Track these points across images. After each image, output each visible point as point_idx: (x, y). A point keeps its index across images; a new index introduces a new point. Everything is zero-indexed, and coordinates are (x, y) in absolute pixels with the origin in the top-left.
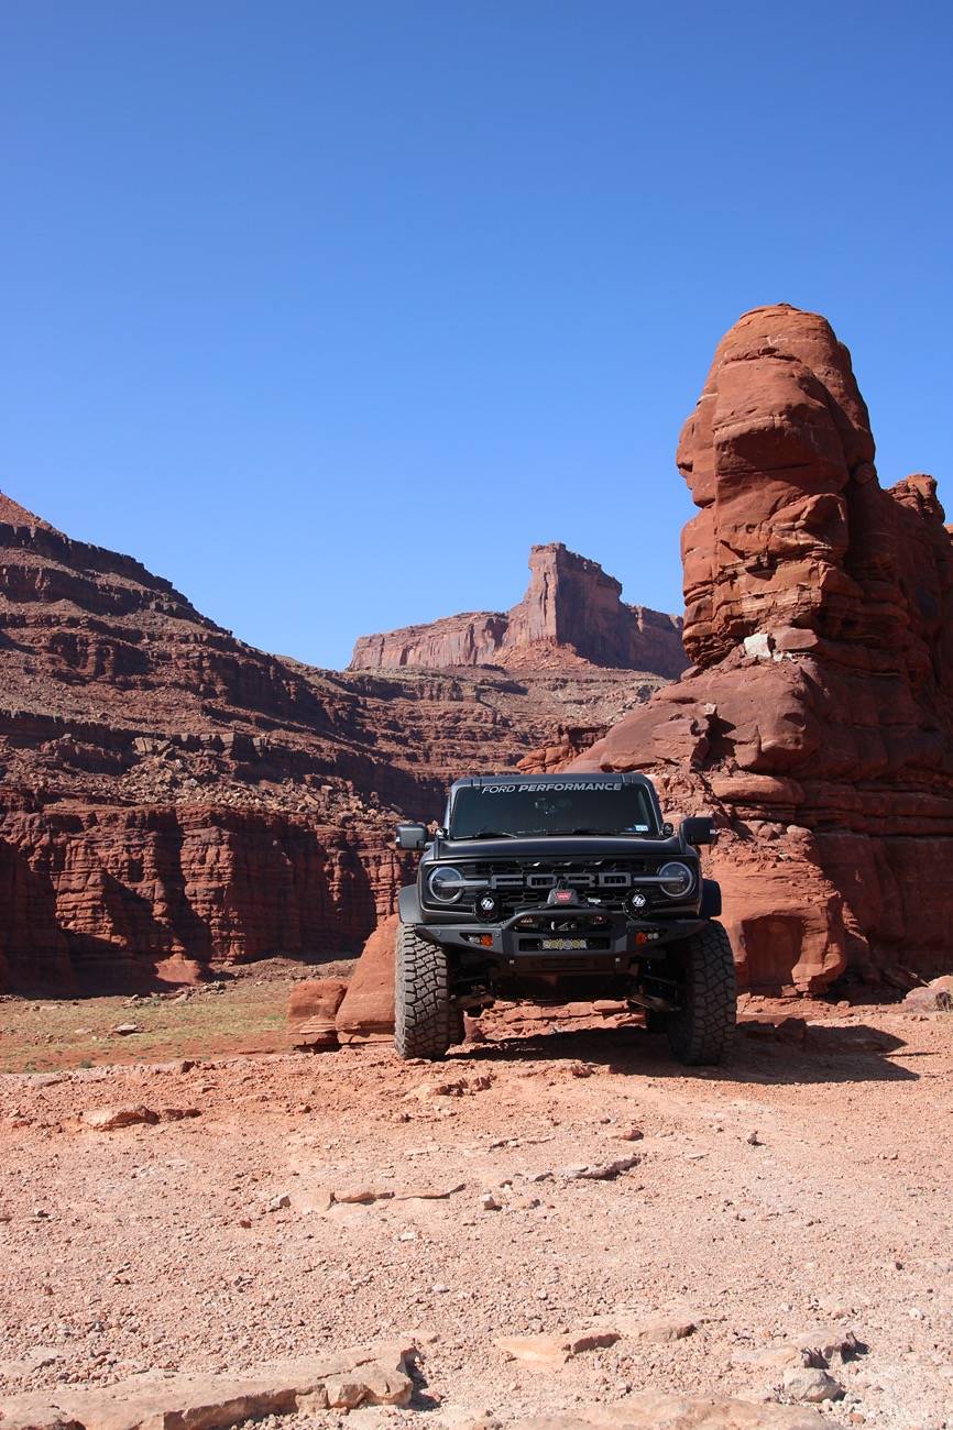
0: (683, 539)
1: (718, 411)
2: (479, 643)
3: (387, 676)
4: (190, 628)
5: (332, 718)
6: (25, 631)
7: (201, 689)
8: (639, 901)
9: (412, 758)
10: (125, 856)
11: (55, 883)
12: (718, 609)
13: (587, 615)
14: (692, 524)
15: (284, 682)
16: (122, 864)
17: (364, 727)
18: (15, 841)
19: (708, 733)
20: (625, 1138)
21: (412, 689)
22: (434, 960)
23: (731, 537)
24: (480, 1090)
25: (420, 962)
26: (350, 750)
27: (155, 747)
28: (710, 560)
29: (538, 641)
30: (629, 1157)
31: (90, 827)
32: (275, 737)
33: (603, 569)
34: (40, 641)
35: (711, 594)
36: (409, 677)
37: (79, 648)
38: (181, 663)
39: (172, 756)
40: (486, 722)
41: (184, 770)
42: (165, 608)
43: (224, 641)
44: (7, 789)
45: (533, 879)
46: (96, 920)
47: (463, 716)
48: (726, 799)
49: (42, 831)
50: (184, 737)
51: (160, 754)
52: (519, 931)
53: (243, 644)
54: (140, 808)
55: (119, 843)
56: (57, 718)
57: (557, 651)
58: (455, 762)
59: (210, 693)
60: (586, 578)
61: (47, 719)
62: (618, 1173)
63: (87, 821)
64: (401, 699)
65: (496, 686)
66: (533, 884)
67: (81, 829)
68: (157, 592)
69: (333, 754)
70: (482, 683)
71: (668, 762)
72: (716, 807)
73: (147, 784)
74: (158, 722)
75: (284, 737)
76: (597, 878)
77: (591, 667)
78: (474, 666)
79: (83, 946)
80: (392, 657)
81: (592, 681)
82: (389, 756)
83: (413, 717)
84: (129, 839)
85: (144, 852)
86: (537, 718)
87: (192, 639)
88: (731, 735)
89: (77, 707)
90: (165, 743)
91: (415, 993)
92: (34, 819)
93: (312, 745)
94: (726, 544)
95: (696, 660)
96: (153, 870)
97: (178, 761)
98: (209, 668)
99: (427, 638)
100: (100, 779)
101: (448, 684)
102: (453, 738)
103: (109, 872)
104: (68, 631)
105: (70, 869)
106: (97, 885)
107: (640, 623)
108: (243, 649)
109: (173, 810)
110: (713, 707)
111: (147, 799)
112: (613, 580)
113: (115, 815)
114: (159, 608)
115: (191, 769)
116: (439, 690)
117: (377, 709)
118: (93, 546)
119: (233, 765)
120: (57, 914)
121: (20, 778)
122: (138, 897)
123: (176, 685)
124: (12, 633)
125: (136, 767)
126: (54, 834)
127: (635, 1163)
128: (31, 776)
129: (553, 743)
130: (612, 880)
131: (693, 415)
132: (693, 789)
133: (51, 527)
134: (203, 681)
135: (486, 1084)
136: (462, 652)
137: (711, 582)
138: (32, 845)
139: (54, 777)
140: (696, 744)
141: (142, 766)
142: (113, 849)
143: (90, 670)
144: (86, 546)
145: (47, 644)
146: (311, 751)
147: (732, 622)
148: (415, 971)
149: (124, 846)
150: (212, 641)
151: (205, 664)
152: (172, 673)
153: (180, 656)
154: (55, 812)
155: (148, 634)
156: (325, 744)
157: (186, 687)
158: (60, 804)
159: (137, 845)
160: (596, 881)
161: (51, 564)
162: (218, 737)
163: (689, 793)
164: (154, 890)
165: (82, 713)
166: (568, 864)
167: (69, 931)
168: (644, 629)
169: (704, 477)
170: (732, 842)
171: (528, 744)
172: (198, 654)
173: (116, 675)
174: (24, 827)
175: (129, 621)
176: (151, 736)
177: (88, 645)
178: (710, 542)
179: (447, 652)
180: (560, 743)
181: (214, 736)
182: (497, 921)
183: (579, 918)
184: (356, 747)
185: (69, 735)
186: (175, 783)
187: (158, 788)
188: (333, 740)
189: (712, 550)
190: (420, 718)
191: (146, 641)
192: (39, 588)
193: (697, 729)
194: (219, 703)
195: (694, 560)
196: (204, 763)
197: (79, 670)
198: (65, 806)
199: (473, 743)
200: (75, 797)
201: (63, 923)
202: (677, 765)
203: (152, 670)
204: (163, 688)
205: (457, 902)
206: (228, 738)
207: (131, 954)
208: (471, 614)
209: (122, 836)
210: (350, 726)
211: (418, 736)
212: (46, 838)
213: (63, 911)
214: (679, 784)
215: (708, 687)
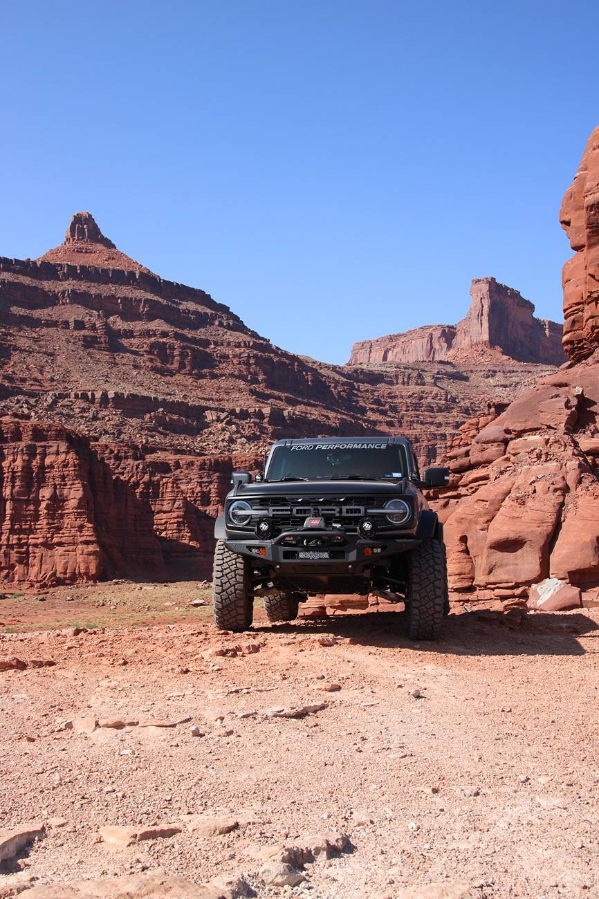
0: (563, 274)
1: (587, 184)
2: (436, 346)
3: (373, 369)
4: (242, 337)
5: (337, 397)
6: (133, 341)
7: (249, 378)
8: (367, 526)
9: (390, 424)
10: (199, 489)
11: (153, 506)
12: (586, 321)
13: (510, 327)
14: (570, 263)
15: (304, 373)
16: (197, 494)
17: (358, 403)
18: (127, 479)
19: (577, 407)
20: (326, 690)
21: (391, 378)
22: (236, 564)
23: (596, 271)
24: (250, 653)
25: (226, 566)
26: (349, 419)
27: (218, 417)
28: (582, 288)
29: (477, 344)
30: (319, 703)
31: (176, 469)
32: (298, 410)
33: (521, 295)
34: (143, 347)
35: (582, 311)
36: (388, 370)
37: (168, 352)
38: (235, 361)
39: (229, 423)
40: (440, 399)
41: (238, 432)
42: (225, 324)
43: (263, 346)
44: (122, 445)
45: (297, 510)
46: (180, 531)
47: (425, 396)
48: (589, 453)
49: (144, 472)
50: (238, 410)
51: (222, 421)
52: (283, 546)
53: (277, 348)
54: (208, 457)
55: (195, 480)
56: (155, 398)
57: (489, 351)
58: (420, 426)
59: (255, 381)
60: (510, 301)
61: (148, 399)
62: (307, 714)
63: (174, 466)
64: (383, 384)
65: (449, 375)
66: (297, 513)
67: (170, 471)
68: (219, 313)
69: (337, 421)
70: (438, 373)
71: (549, 427)
72: (581, 459)
73: (213, 441)
74: (220, 400)
75: (304, 410)
76: (341, 510)
77: (513, 362)
78: (433, 361)
79: (171, 549)
80: (377, 356)
81: (513, 372)
82: (375, 423)
83: (391, 396)
84: (201, 478)
85: (211, 486)
86: (475, 397)
87: (242, 344)
88: (593, 409)
89: (167, 391)
90: (225, 414)
91: (222, 586)
92: (139, 464)
93: (323, 415)
94: (593, 276)
95: (572, 357)
96: (217, 498)
97: (233, 426)
98: (254, 364)
99: (400, 343)
100: (182, 438)
101: (414, 374)
102: (418, 410)
103: (188, 499)
104: (161, 340)
105: (162, 497)
106: (181, 508)
107: (547, 331)
108: (277, 351)
109: (230, 459)
110: (581, 389)
111: (213, 451)
112: (528, 302)
113: (192, 462)
114: (221, 324)
115: (242, 431)
116: (409, 378)
117: (367, 391)
118: (177, 284)
119: (270, 429)
120: (154, 527)
121: (130, 437)
122: (207, 515)
123: (232, 375)
124: (125, 342)
125: (206, 430)
126: (152, 474)
127: (323, 707)
128: (138, 436)
129: (484, 414)
130: (352, 511)
131: (571, 186)
132: (566, 446)
133: (149, 272)
134: (250, 373)
135: (256, 649)
136: (424, 353)
137: (582, 303)
138: (138, 482)
139: (152, 437)
140: (569, 415)
141: (210, 429)
142: (191, 485)
143: (176, 366)
144: (173, 283)
145: (148, 349)
146: (321, 419)
147: (596, 331)
148: (222, 571)
149: (198, 482)
150: (256, 346)
151: (252, 361)
152: (230, 368)
153: (235, 356)
154: (152, 460)
155: (214, 342)
156: (332, 415)
157: (239, 377)
158: (156, 455)
159: (207, 482)
160: (340, 512)
161: (150, 296)
162: (260, 410)
163: (563, 448)
164: (217, 511)
165: (170, 395)
166: (321, 500)
167: (163, 537)
168: (549, 335)
169: (578, 230)
170: (592, 482)
171: (469, 414)
172: (246, 355)
173: (193, 369)
174: (132, 469)
175: (201, 333)
176: (216, 409)
177: (175, 349)
178: (582, 274)
179: (415, 352)
180: (489, 414)
181: (257, 409)
182: (270, 539)
183: (323, 537)
184: (353, 417)
185: (162, 409)
186: (231, 441)
187: (221, 444)
188: (337, 412)
189: (583, 280)
190: (396, 397)
191: (212, 346)
192: (142, 312)
193: (569, 405)
194: (261, 388)
195: (571, 288)
196: (251, 427)
197: (168, 366)
198: (160, 456)
199: (432, 414)
200: (166, 450)
201: (158, 533)
202: (555, 429)
203: (217, 366)
204: (224, 378)
205: (246, 525)
206: (266, 410)
207: (202, 554)
208: (431, 327)
209: (197, 476)
210: (348, 403)
211: (394, 409)
212: (147, 477)
213: (158, 525)
214: (556, 442)
215: (577, 376)
